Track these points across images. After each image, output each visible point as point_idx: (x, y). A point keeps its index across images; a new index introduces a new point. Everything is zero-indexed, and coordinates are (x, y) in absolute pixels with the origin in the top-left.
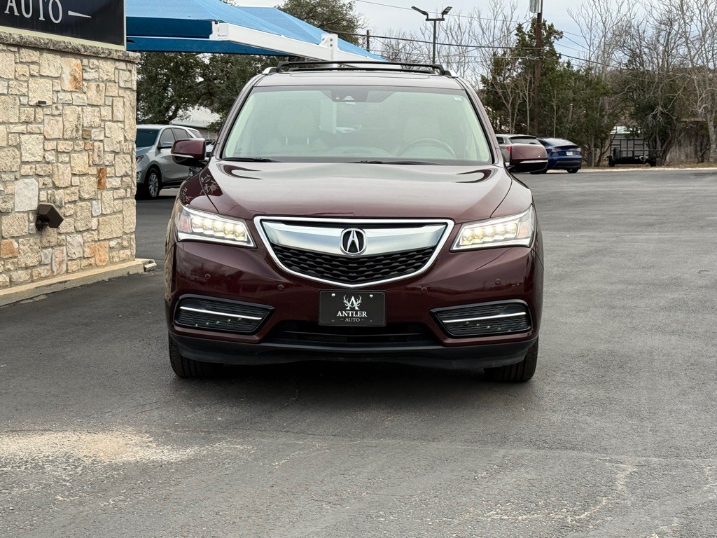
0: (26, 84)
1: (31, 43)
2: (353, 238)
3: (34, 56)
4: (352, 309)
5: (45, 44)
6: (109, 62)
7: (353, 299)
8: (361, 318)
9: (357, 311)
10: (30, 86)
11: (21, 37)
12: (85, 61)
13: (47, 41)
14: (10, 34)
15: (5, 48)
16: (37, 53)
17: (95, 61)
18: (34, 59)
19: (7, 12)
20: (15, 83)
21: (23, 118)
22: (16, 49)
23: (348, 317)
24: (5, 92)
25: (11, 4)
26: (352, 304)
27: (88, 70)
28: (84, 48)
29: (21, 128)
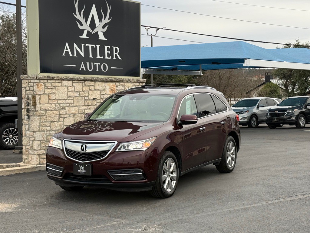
0: (88, 93)
1: (89, 79)
2: (84, 147)
3: (92, 83)
4: (82, 169)
5: (96, 79)
6: (130, 83)
7: (82, 166)
8: (84, 172)
9: (83, 170)
10: (89, 93)
11: (84, 78)
12: (117, 84)
13: (97, 78)
14: (79, 77)
15: (78, 82)
16: (94, 82)
17: (123, 84)
18: (92, 84)
19: (80, 70)
20: (83, 93)
21: (86, 104)
22: (83, 82)
23: (81, 172)
24: (78, 96)
25: (82, 67)
26: (82, 168)
27: (118, 86)
28: (116, 79)
29: (85, 107)
